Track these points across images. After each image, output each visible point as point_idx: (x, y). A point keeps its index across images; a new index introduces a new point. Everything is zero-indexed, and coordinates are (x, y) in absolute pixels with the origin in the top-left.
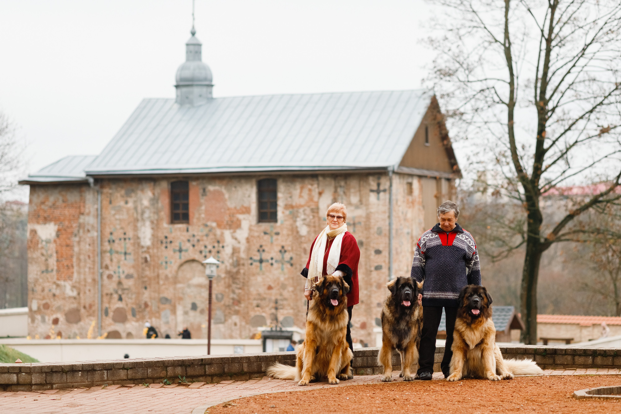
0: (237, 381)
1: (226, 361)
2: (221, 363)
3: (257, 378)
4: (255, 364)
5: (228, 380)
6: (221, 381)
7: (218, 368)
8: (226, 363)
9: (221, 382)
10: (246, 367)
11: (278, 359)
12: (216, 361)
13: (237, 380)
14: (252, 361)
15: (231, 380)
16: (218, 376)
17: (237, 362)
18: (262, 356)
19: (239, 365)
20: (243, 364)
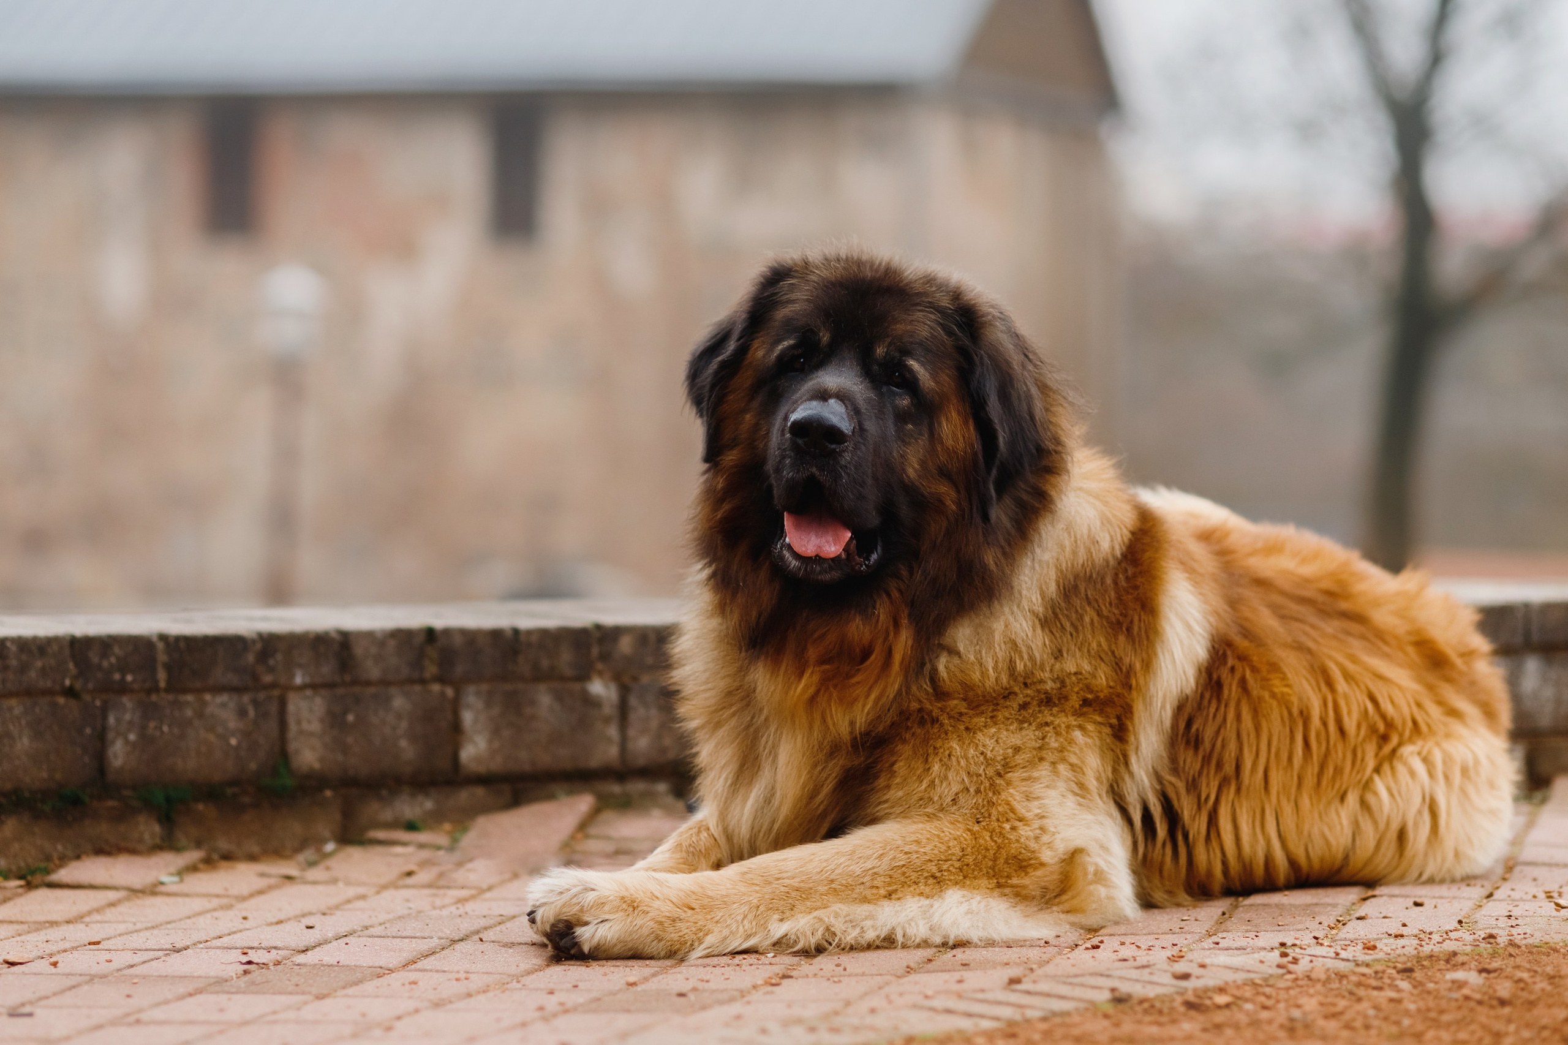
0: (228, 857)
1: (123, 669)
2: (70, 693)
3: (411, 827)
4: (399, 702)
5: (133, 852)
6: (63, 861)
7: (37, 735)
8: (123, 689)
9: (63, 875)
10: (315, 726)
11: (605, 657)
12: (23, 668)
13: (223, 844)
14: (374, 672)
15: (167, 844)
16: (37, 815)
17: (232, 678)
18: (464, 632)
19: (242, 713)
20: (283, 704)
